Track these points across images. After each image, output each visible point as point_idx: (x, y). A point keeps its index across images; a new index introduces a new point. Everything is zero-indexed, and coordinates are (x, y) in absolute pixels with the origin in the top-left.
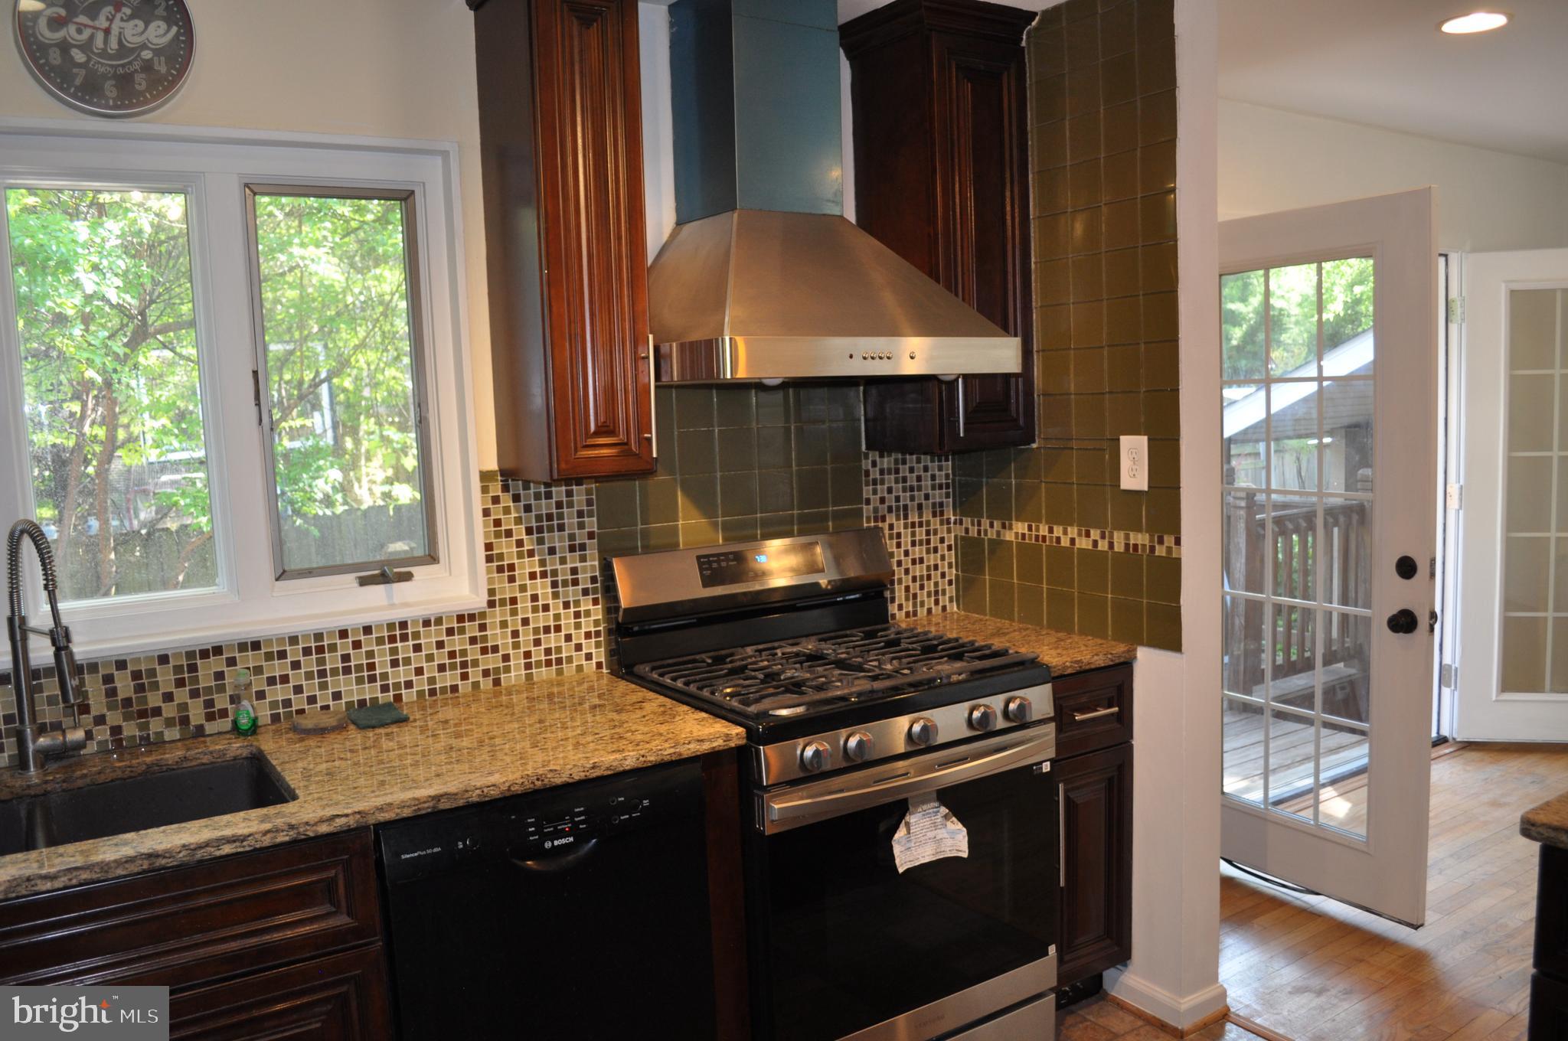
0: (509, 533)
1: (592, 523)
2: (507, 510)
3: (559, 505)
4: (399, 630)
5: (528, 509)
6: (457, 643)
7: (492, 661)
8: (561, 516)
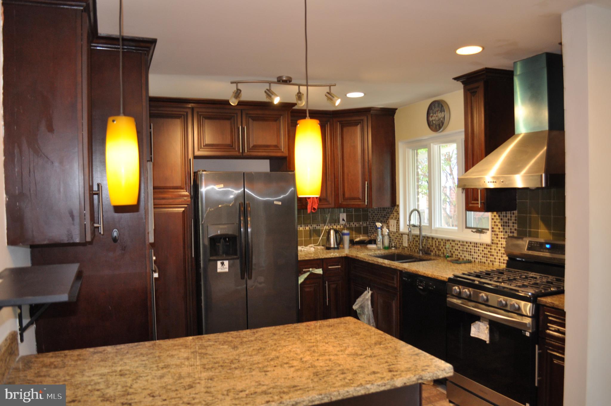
0: (497, 225)
1: (516, 226)
2: (497, 219)
3: (508, 220)
4: (476, 245)
5: (501, 219)
6: (486, 251)
7: (492, 258)
8: (509, 223)
